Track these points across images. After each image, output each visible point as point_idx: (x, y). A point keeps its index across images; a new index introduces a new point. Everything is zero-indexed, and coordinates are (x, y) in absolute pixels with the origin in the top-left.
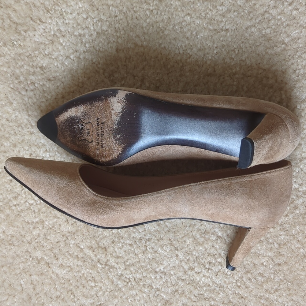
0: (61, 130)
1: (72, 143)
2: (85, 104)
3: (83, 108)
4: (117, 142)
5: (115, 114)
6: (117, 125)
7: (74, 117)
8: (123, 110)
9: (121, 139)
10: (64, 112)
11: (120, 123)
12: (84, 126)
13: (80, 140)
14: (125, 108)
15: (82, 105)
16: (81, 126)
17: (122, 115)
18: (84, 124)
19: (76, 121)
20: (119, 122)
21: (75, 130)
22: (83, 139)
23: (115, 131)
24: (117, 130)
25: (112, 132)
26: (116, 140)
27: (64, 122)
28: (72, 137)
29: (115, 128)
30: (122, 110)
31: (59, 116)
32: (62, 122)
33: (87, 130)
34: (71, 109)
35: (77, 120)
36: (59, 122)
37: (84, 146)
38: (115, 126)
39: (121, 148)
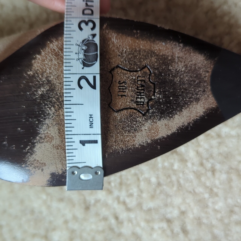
0: (200, 82)
1: (169, 58)
2: (130, 149)
3: (134, 141)
4: (46, 78)
5: (51, 138)
6: (45, 115)
7: (161, 117)
8: (31, 149)
9: (36, 85)
10: (189, 124)
11: (38, 120)
12: (132, 100)
13: (146, 69)
14: (28, 152)
15: (137, 146)
16: (142, 100)
17: (35, 138)
18: (135, 105)
19: (156, 109)
20: (40, 122)
21: (160, 88)
22: (137, 71)
23: (51, 102)
24: (46, 105)
25: (58, 98)
26: (49, 82)
27: (192, 102)
28: (170, 70)
29: (50, 108)
30: (35, 149)
31: (204, 113)
32: (197, 100)
33: (126, 94)
34: (169, 133)
35: (153, 113)
36: (206, 99)
37: (136, 56)
38: (51, 113)
39: (35, 65)
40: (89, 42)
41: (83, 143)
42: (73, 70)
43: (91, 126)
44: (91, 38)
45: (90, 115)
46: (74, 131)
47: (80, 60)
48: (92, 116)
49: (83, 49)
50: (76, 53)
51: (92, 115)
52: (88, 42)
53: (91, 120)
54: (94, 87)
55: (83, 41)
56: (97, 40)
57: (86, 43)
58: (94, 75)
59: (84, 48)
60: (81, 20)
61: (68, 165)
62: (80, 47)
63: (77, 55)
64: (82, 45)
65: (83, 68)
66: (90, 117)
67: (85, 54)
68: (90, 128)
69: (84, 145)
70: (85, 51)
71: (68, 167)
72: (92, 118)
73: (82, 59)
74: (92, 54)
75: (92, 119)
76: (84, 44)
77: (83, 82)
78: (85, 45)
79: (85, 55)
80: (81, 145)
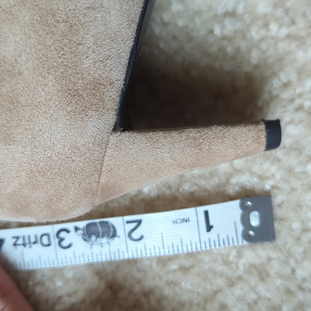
40: (86, 233)
41: (209, 228)
42: (123, 248)
43: (186, 220)
44: (80, 232)
45: (173, 223)
46: (196, 240)
47: (110, 240)
48: (175, 220)
49: (96, 239)
50: (102, 246)
51: (173, 220)
52: (86, 235)
53: (179, 221)
54: (139, 222)
55: (85, 240)
56: (82, 224)
57: (87, 236)
58: (125, 223)
59: (93, 238)
60: (58, 247)
61: (240, 243)
62: (94, 243)
63: (103, 245)
64: (91, 241)
65: (119, 237)
66: (176, 223)
67: (101, 236)
68: (189, 221)
69: (212, 227)
70: (98, 236)
71: (242, 243)
72: (176, 220)
73: (108, 239)
74: (100, 228)
75: (178, 219)
76: (89, 239)
77: (135, 235)
78: (90, 237)
79: (103, 236)
80: (212, 230)
